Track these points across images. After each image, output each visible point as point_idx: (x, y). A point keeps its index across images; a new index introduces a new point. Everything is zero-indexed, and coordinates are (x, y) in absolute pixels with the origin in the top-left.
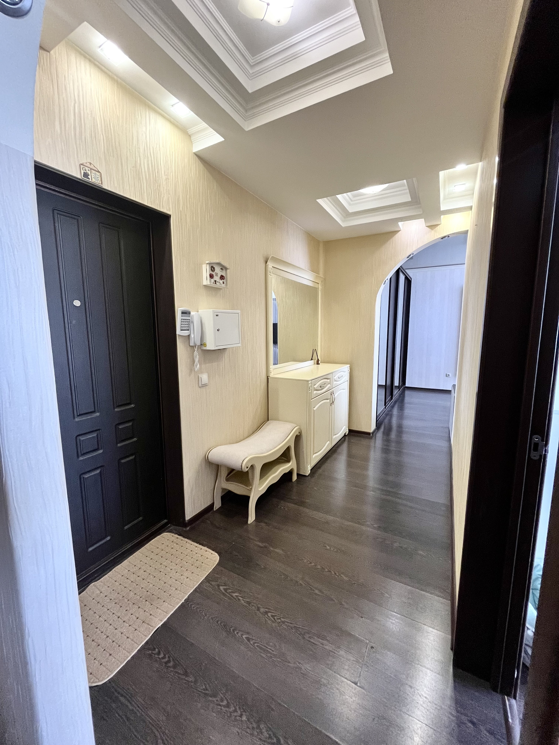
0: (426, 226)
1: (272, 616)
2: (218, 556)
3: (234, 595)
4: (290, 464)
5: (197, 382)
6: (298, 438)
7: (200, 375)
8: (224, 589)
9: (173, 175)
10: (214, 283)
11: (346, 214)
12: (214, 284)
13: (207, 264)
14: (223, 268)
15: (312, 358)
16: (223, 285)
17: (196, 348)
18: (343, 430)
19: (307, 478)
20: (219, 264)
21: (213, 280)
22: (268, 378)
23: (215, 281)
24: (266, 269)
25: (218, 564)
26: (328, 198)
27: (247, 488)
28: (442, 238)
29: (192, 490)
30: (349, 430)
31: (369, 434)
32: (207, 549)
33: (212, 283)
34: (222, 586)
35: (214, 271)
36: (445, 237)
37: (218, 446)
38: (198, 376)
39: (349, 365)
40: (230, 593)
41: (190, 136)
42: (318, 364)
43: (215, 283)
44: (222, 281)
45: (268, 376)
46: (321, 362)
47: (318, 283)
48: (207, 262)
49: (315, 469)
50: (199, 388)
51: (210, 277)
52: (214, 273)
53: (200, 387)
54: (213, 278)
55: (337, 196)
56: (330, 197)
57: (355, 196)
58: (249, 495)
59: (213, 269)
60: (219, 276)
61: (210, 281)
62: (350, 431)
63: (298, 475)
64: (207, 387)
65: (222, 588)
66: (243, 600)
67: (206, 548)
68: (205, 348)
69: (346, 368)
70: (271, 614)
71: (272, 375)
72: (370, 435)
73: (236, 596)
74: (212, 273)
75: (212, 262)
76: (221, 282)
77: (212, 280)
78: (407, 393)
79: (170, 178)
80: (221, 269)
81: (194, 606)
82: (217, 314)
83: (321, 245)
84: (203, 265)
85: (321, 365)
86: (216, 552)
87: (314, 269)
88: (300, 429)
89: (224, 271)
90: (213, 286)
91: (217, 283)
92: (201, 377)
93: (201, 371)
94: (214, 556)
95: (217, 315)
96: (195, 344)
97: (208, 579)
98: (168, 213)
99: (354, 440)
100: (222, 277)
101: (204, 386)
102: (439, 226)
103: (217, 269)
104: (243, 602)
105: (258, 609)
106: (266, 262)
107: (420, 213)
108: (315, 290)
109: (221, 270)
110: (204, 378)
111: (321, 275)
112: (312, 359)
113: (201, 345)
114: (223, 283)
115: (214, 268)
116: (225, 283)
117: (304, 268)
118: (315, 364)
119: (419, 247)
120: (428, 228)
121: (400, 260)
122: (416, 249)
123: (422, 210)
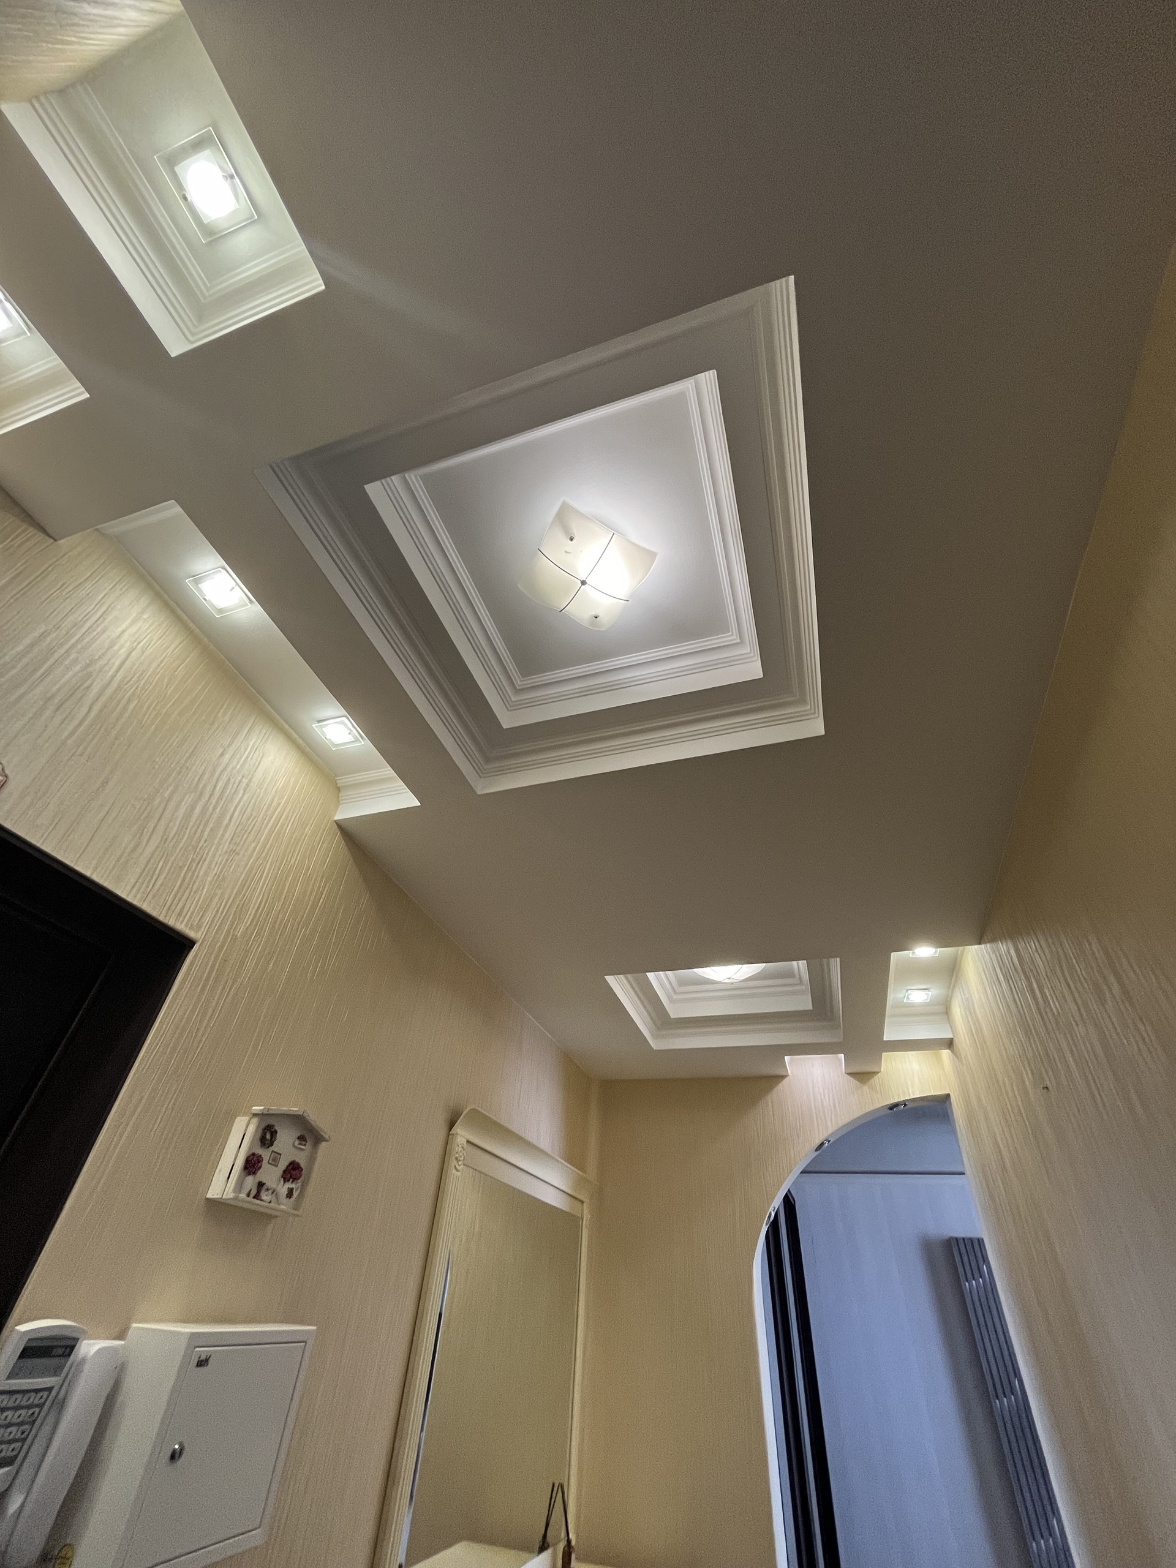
0: (850, 1074)
9: (255, 848)
10: (254, 1192)
11: (664, 1021)
12: (251, 1197)
13: (255, 1115)
14: (309, 1135)
15: (544, 1539)
16: (285, 1205)
20: (298, 1120)
21: (250, 1182)
23: (261, 1185)
24: (445, 1144)
26: (629, 976)
28: (892, 1107)
33: (243, 1196)
35: (272, 1145)
36: (899, 1104)
41: (339, 789)
42: (566, 1563)
43: (257, 1195)
44: (289, 1185)
46: (576, 1558)
47: (583, 1202)
48: (257, 1109)
51: (245, 1169)
52: (266, 1154)
54: (254, 1173)
55: (647, 974)
56: (633, 975)
57: (682, 983)
59: (267, 1135)
60: (283, 1164)
61: (240, 1186)
74: (259, 1151)
75: (274, 1108)
76: (283, 1189)
77: (250, 1179)
79: (242, 853)
80: (299, 1138)
83: (594, 1090)
84: (238, 1119)
89: (308, 1147)
90: (245, 1205)
91: (263, 1194)
98: (192, 934)
100: (293, 1172)
102: (876, 1077)
103: (286, 1141)
106: (452, 1125)
107: (836, 1041)
109: (297, 1143)
111: (592, 1174)
112: (543, 1548)
114: (290, 1194)
115: (274, 1133)
116: (295, 1194)
117: (548, 1150)
119: (841, 1123)
120: (854, 1078)
121: (803, 1154)
122: (834, 1129)
123: (842, 1033)
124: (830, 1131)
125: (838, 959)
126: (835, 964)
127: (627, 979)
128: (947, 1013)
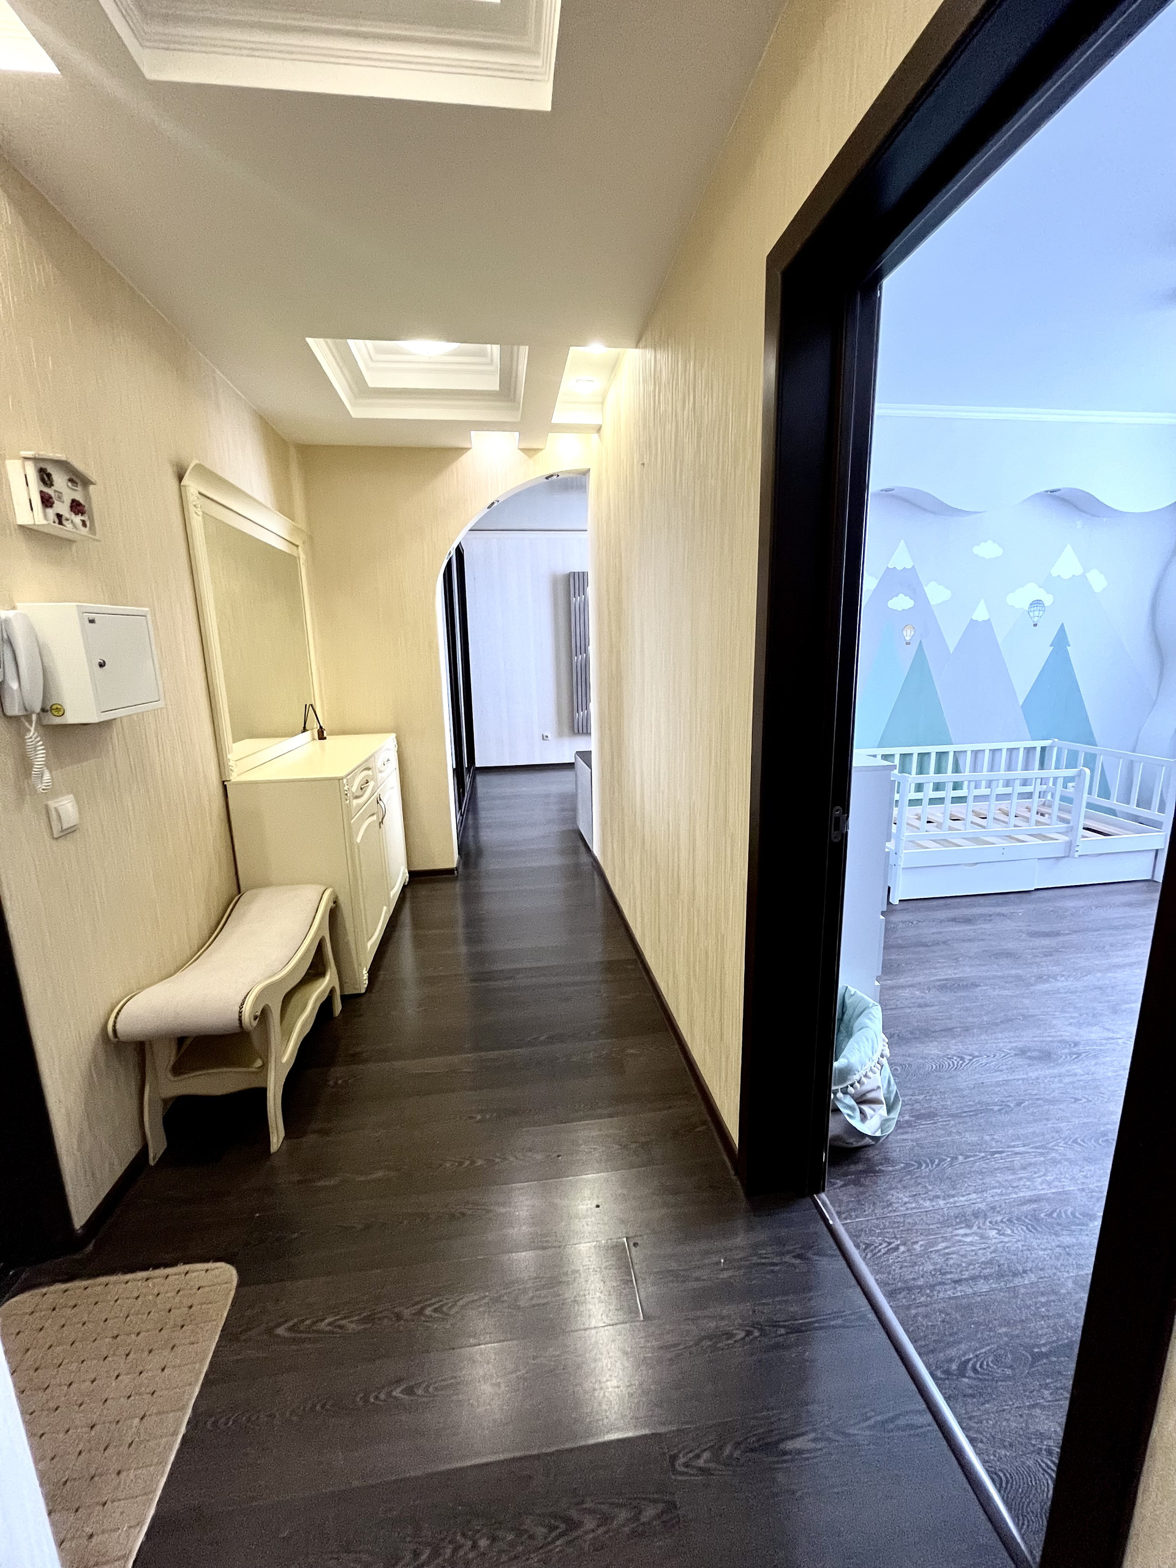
0: (520, 449)
1: (435, 1310)
2: (228, 1266)
3: (323, 1325)
4: (328, 978)
5: (44, 825)
6: (334, 914)
7: (52, 804)
8: (290, 1329)
10: (57, 521)
11: (362, 390)
12: (57, 525)
13: (29, 459)
14: (77, 479)
15: (304, 727)
16: (82, 531)
17: (30, 722)
18: (401, 876)
19: (364, 999)
20: (64, 465)
22: (225, 787)
23: (59, 516)
24: (181, 496)
25: (239, 1286)
26: (329, 340)
27: (250, 1070)
28: (547, 478)
29: (81, 1140)
30: (410, 872)
31: (450, 871)
32: (187, 1267)
33: (50, 522)
34: (279, 1325)
35: (52, 484)
36: (552, 476)
37: (141, 989)
38: (47, 807)
39: (394, 735)
40: (314, 1328)
42: (321, 737)
43: (60, 523)
44: (80, 517)
45: (223, 782)
46: (330, 734)
47: (297, 546)
48: (29, 454)
49: (373, 972)
50: (54, 842)
51: (43, 502)
52: (49, 491)
53: (57, 839)
54: (51, 506)
55: (349, 341)
56: (333, 340)
57: (378, 351)
58: (262, 1085)
59: (45, 477)
60: (68, 501)
61: (45, 516)
62: (413, 874)
63: (344, 998)
64: (77, 835)
65: (281, 1331)
66: (352, 1322)
67: (182, 1268)
68: (58, 721)
69: (389, 741)
70: (430, 1309)
71: (234, 777)
72: (454, 874)
73: (330, 1324)
74: (46, 490)
75: (43, 454)
76: (78, 519)
77: (50, 511)
78: (480, 779)
80: (70, 480)
81: (223, 1420)
82: (92, 616)
83: (293, 451)
84: (8, 462)
85: (330, 740)
86: (218, 1260)
87: (284, 507)
88: (334, 892)
89: (79, 488)
90: (53, 531)
91: (64, 522)
92: (56, 809)
93: (53, 792)
94: (216, 1272)
95: (92, 621)
96: (26, 710)
97: (229, 1334)
99: (423, 891)
100: (77, 507)
101: (68, 833)
102: (541, 453)
103: (60, 480)
104: (353, 1326)
105: (399, 1317)
106: (180, 478)
107: (516, 420)
108: (293, 560)
109: (70, 484)
110: (67, 807)
111: (302, 524)
112: (305, 730)
113: (43, 710)
114: (84, 524)
115: (49, 475)
116: (88, 523)
117: (264, 503)
118: (314, 739)
119: (509, 488)
120: (525, 453)
121: (477, 511)
122: (504, 492)
123: (520, 415)
124: (500, 494)
125: (527, 347)
126: (524, 351)
127: (327, 343)
128: (602, 403)
